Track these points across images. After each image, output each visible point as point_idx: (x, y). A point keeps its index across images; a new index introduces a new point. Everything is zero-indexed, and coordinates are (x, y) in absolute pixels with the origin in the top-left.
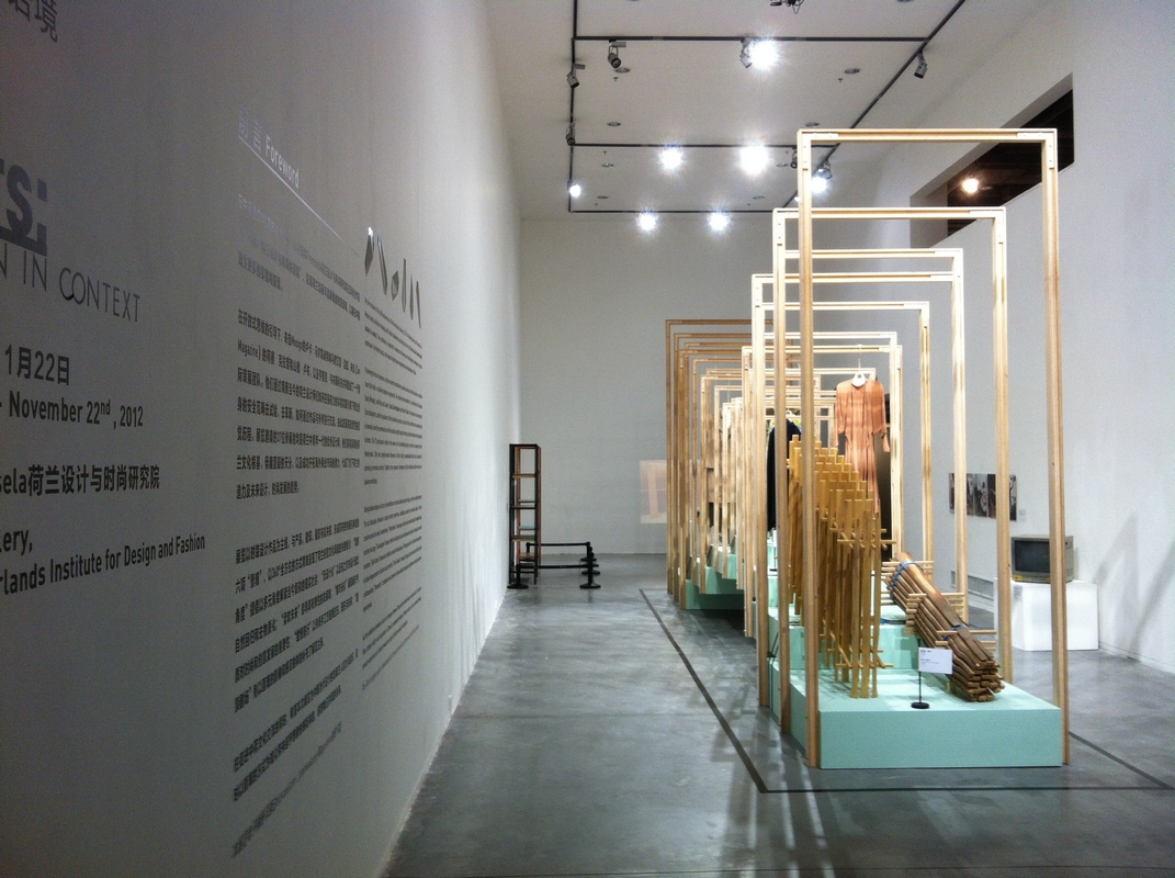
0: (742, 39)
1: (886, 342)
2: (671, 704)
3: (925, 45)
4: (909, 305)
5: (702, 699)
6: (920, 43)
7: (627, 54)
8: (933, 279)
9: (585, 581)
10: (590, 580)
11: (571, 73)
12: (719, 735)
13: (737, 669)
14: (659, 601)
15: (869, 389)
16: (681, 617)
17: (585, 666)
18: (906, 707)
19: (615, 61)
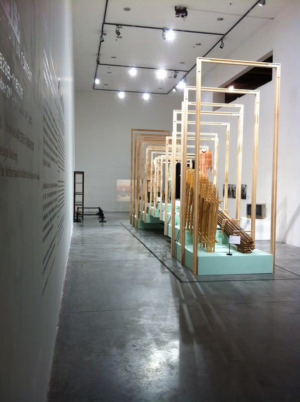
0: (163, 29)
1: (214, 137)
2: (143, 257)
3: (224, 37)
4: (224, 124)
5: (152, 255)
6: (222, 36)
7: (123, 30)
8: (233, 115)
9: (101, 220)
10: (103, 220)
11: (102, 36)
12: (161, 266)
13: (161, 246)
14: (128, 226)
15: (207, 153)
16: (137, 231)
17: (110, 246)
18: (225, 255)
19: (118, 33)
